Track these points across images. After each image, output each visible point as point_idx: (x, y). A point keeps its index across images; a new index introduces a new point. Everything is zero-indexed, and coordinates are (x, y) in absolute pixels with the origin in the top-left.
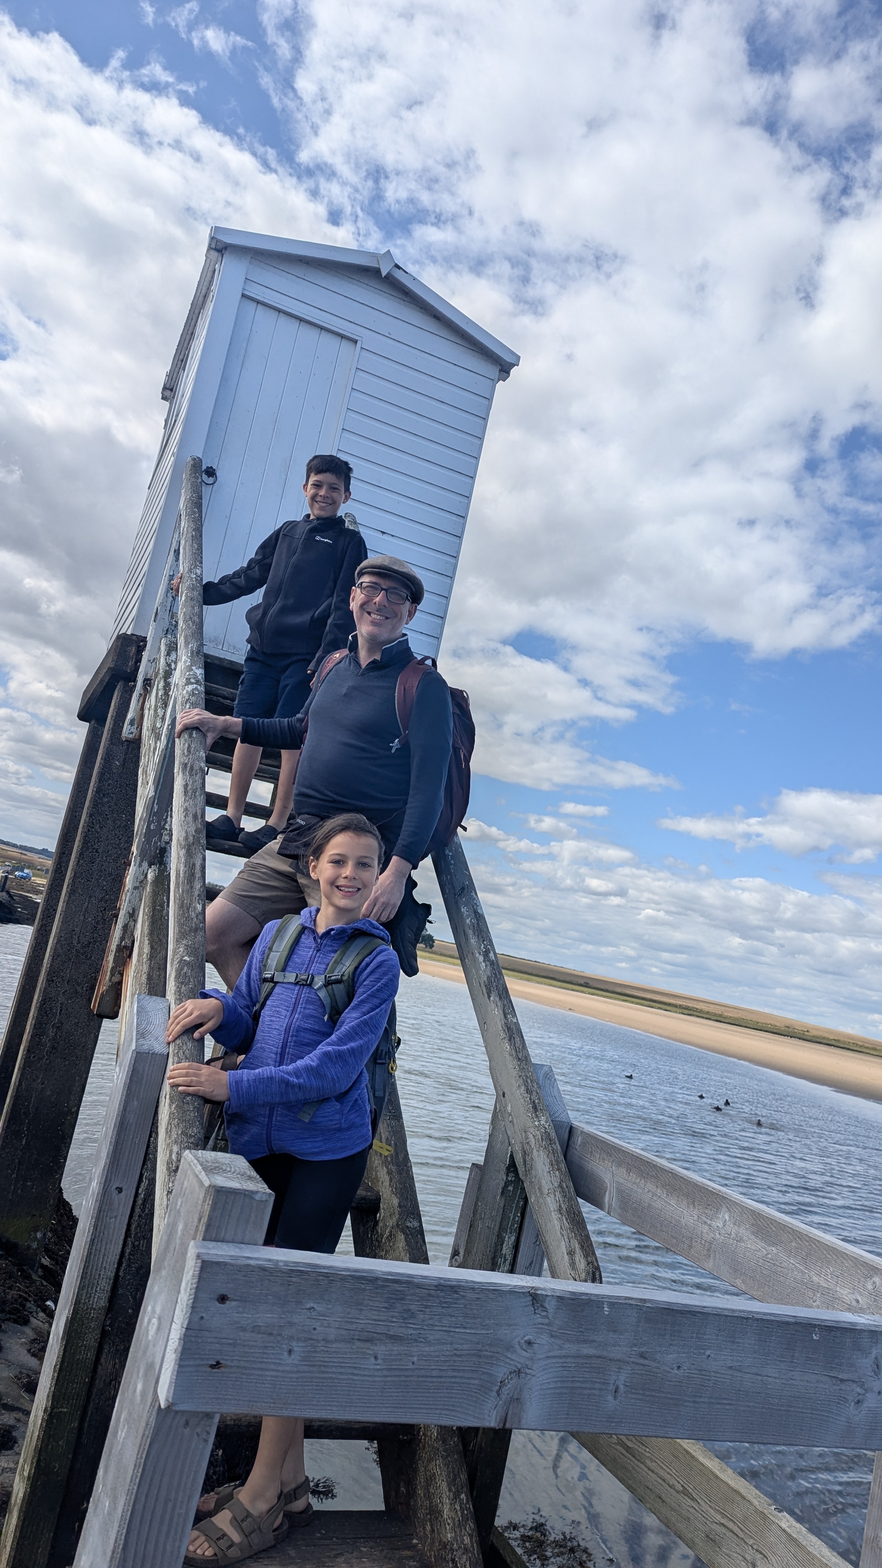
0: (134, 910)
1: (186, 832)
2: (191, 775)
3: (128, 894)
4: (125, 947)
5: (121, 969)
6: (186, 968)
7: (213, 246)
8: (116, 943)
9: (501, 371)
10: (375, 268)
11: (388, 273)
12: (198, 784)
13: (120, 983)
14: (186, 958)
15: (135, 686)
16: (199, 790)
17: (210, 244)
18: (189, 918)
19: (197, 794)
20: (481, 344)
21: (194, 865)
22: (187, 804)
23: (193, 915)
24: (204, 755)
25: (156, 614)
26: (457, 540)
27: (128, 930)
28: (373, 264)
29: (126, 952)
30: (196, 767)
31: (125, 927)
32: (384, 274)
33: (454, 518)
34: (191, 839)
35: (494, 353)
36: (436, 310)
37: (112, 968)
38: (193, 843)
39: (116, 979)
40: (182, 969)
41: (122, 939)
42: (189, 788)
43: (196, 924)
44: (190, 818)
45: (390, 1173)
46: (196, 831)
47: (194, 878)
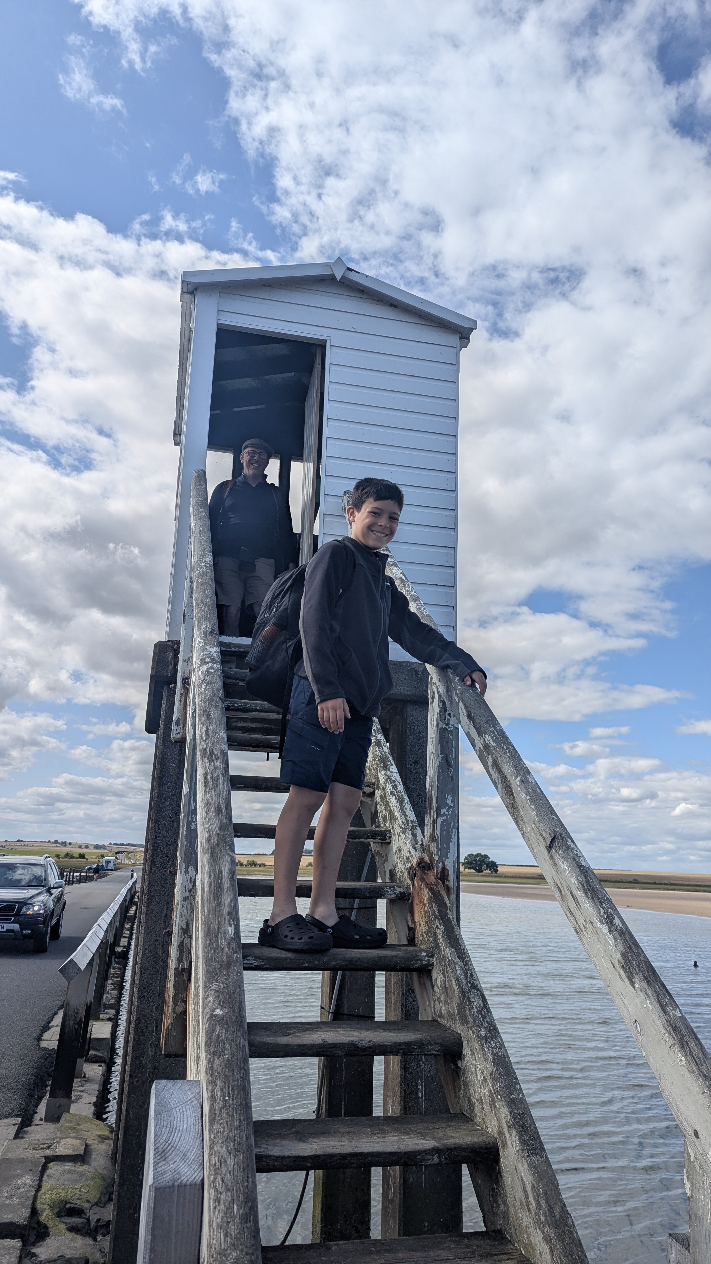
0: (188, 925)
1: (209, 832)
2: (211, 761)
3: (179, 907)
4: (183, 970)
5: (184, 995)
6: (218, 1029)
7: (185, 290)
8: (174, 967)
9: (461, 338)
10: (330, 275)
11: (343, 277)
12: (220, 770)
13: (185, 1012)
14: (218, 1012)
15: (175, 688)
16: (221, 777)
17: (182, 289)
18: (218, 950)
19: (220, 781)
20: (439, 318)
21: (220, 872)
22: (208, 797)
23: (223, 943)
24: (225, 736)
25: (184, 616)
26: (452, 494)
27: (184, 950)
28: (329, 272)
29: (184, 975)
30: (217, 751)
31: (181, 946)
32: (338, 278)
33: (446, 475)
34: (215, 839)
35: (452, 323)
36: (392, 298)
37: (174, 996)
38: (218, 845)
39: (179, 1009)
40: (214, 1031)
41: (180, 960)
42: (209, 777)
43: (228, 957)
44: (212, 813)
45: (548, 1240)
46: (220, 828)
47: (222, 891)
